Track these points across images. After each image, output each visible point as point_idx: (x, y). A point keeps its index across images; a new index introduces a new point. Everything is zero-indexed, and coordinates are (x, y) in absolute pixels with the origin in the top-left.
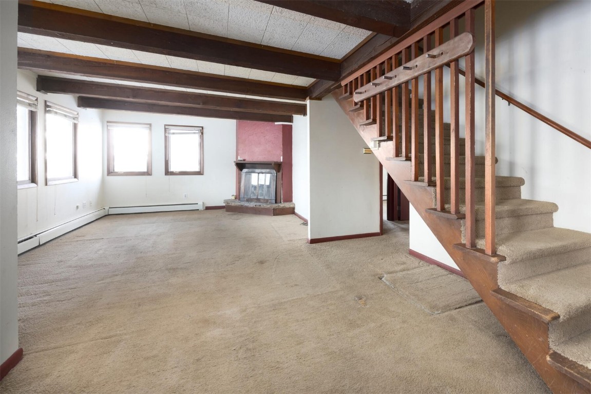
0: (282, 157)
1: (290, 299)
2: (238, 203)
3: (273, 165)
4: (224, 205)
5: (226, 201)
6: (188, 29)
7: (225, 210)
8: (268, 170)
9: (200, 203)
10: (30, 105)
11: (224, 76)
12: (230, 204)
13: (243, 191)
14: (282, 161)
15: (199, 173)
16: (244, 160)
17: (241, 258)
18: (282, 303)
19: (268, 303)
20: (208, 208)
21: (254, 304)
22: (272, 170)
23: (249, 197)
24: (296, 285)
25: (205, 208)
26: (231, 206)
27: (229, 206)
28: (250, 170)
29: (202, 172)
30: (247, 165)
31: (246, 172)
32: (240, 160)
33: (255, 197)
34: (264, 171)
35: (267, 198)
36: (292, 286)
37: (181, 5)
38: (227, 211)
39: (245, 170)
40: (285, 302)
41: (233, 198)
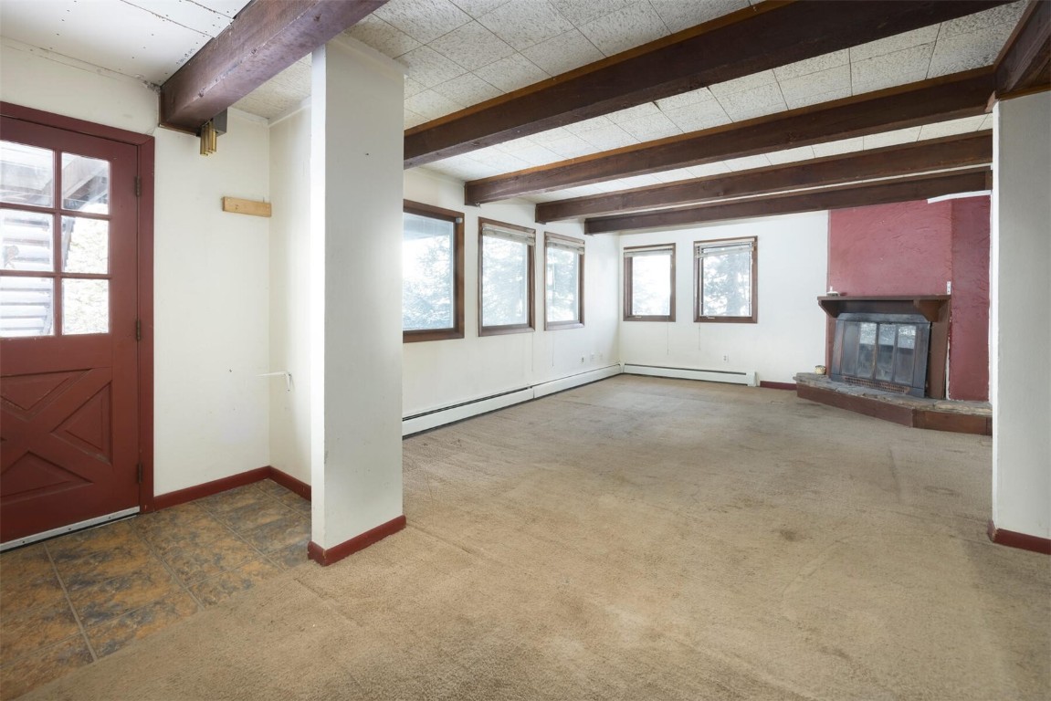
0: (949, 284)
1: (789, 687)
2: (824, 384)
3: (916, 303)
4: (795, 382)
5: (800, 377)
6: (602, 58)
7: (795, 392)
8: (905, 316)
9: (751, 374)
10: (526, 239)
11: (733, 124)
12: (807, 384)
13: (839, 360)
14: (949, 293)
15: (751, 320)
16: (843, 294)
17: (750, 506)
18: (754, 682)
19: (721, 656)
20: (764, 385)
21: (688, 635)
22: (915, 316)
23: (852, 374)
24: (842, 654)
25: (759, 384)
26: (806, 387)
27: (803, 386)
28: (857, 316)
29: (754, 318)
30: (849, 305)
31: (847, 320)
32: (833, 295)
33: (869, 375)
34: (892, 317)
35: (901, 382)
36: (824, 650)
37: (555, 14)
38: (800, 395)
39: (844, 316)
40: (766, 685)
41: (819, 371)
